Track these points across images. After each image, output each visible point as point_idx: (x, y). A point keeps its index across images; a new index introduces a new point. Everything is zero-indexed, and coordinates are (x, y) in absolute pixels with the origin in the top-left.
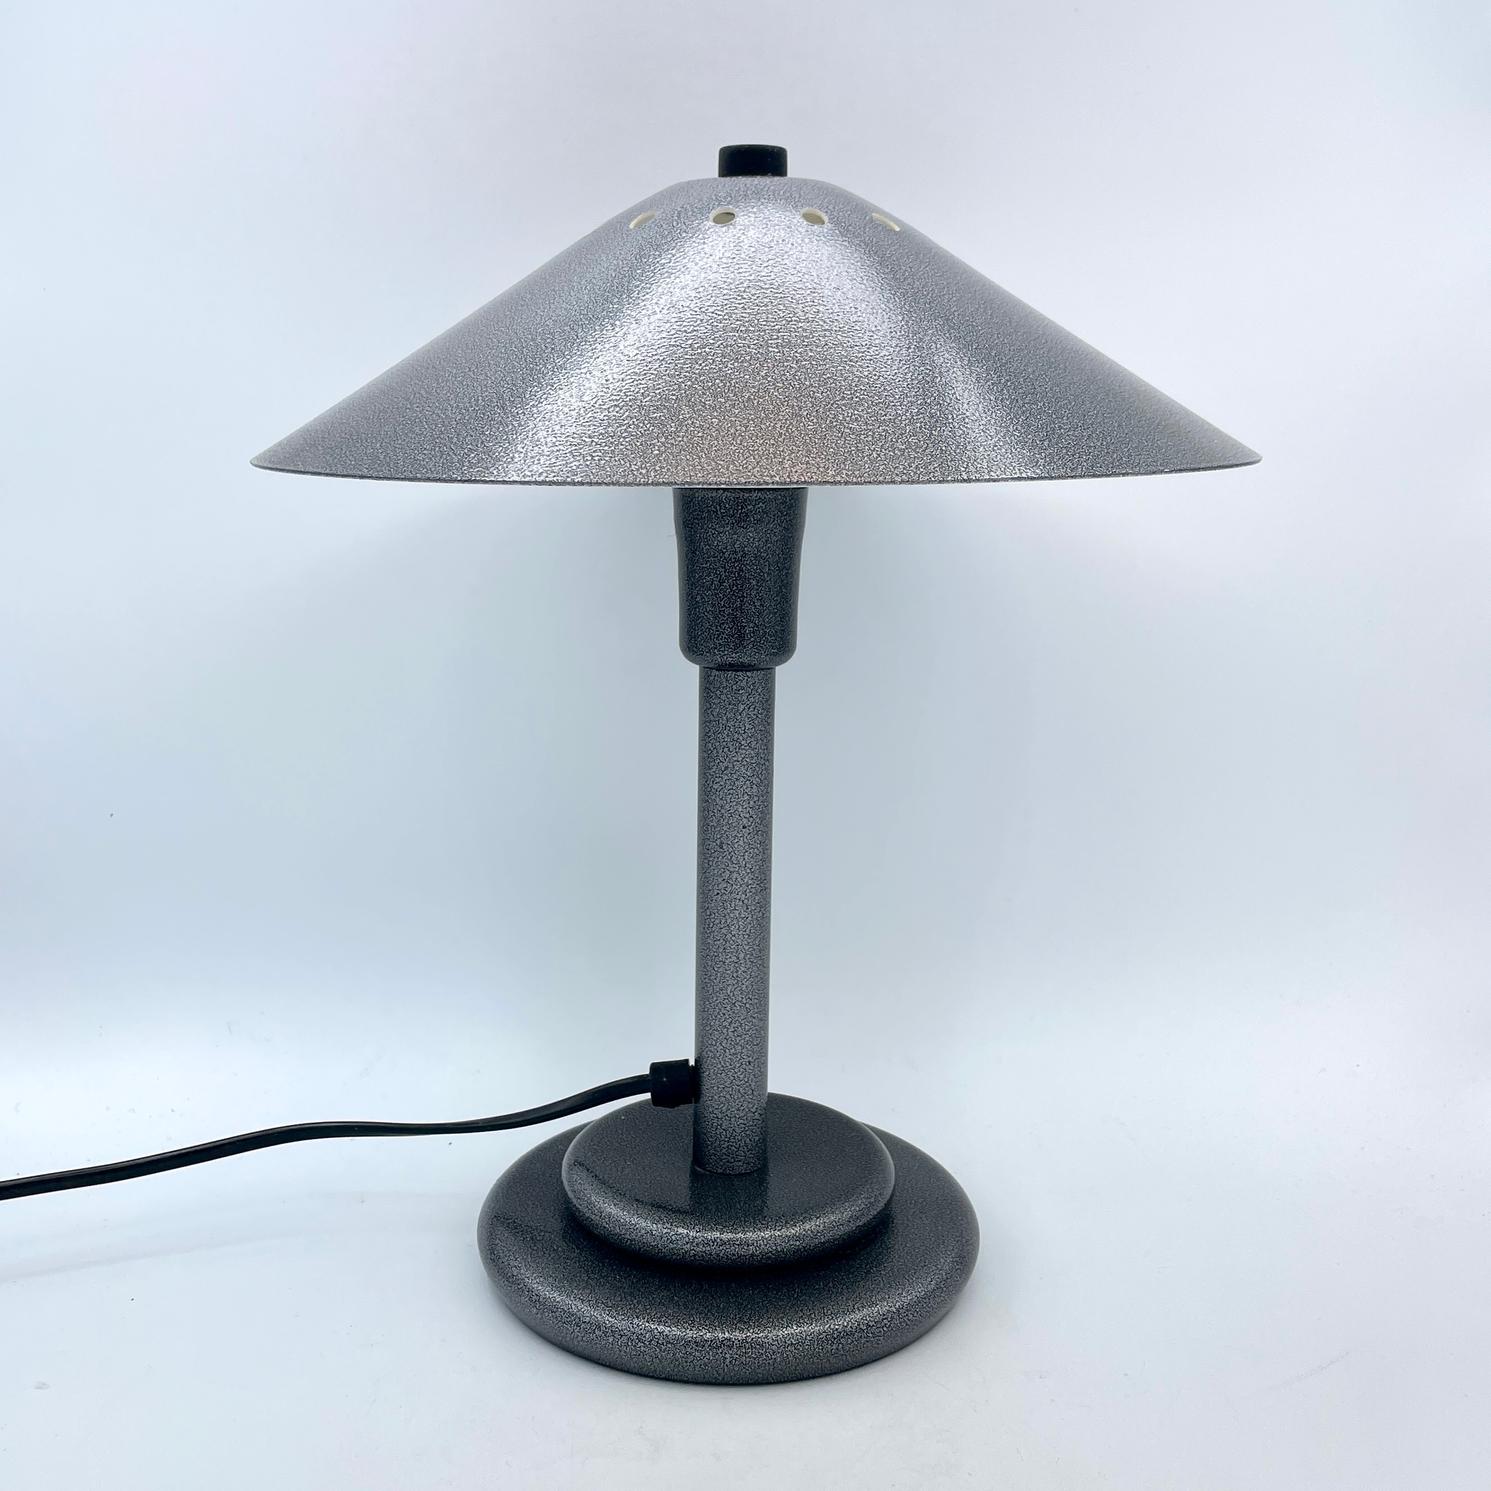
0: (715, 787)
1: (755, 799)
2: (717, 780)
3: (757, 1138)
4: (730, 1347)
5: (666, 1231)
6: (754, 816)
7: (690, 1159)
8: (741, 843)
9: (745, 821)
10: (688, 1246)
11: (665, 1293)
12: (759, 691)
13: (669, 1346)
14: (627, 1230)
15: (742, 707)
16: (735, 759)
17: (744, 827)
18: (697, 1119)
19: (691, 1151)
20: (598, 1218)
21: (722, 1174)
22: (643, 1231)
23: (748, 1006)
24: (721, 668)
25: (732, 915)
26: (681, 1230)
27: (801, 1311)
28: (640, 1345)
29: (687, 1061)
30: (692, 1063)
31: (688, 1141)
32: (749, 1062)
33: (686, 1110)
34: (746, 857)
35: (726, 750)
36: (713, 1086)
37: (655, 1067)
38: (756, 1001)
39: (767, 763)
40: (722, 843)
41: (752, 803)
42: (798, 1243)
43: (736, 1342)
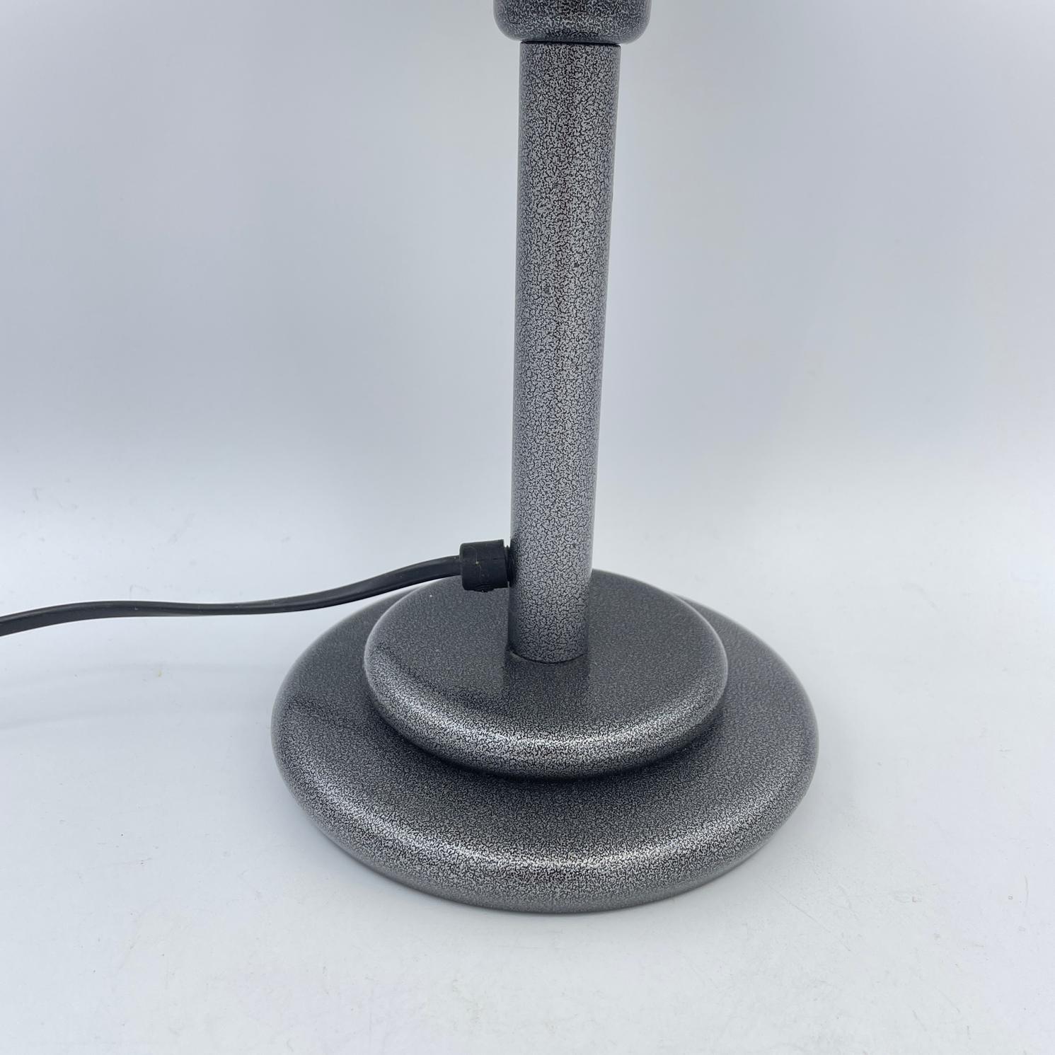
0: (540, 211)
1: (591, 228)
2: (544, 202)
3: (580, 624)
4: (561, 881)
5: (481, 737)
6: (590, 252)
7: (505, 644)
8: (572, 285)
9: (578, 257)
10: (508, 755)
11: (482, 809)
12: (601, 75)
13: (488, 879)
14: (435, 734)
15: (579, 97)
16: (567, 172)
17: (576, 265)
18: (513, 604)
19: (505, 634)
20: (402, 717)
21: (541, 662)
22: (455, 737)
23: (574, 483)
24: (551, 40)
25: (558, 377)
26: (498, 736)
27: (642, 833)
28: (452, 875)
29: (501, 542)
30: (507, 544)
31: (503, 623)
32: (574, 545)
33: (501, 594)
34: (577, 304)
35: (555, 159)
36: (530, 570)
37: (467, 549)
38: (583, 477)
39: (606, 181)
40: (548, 286)
41: (586, 233)
42: (634, 750)
43: (568, 875)
